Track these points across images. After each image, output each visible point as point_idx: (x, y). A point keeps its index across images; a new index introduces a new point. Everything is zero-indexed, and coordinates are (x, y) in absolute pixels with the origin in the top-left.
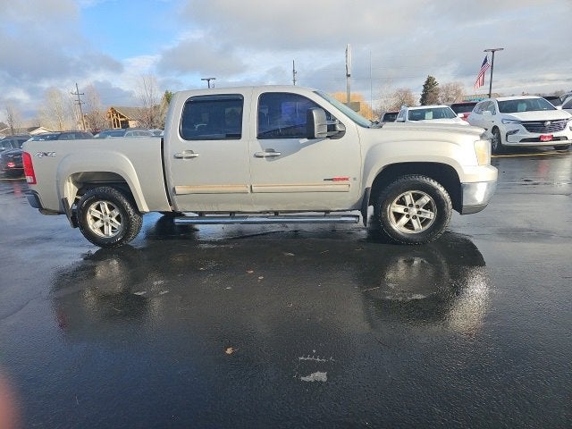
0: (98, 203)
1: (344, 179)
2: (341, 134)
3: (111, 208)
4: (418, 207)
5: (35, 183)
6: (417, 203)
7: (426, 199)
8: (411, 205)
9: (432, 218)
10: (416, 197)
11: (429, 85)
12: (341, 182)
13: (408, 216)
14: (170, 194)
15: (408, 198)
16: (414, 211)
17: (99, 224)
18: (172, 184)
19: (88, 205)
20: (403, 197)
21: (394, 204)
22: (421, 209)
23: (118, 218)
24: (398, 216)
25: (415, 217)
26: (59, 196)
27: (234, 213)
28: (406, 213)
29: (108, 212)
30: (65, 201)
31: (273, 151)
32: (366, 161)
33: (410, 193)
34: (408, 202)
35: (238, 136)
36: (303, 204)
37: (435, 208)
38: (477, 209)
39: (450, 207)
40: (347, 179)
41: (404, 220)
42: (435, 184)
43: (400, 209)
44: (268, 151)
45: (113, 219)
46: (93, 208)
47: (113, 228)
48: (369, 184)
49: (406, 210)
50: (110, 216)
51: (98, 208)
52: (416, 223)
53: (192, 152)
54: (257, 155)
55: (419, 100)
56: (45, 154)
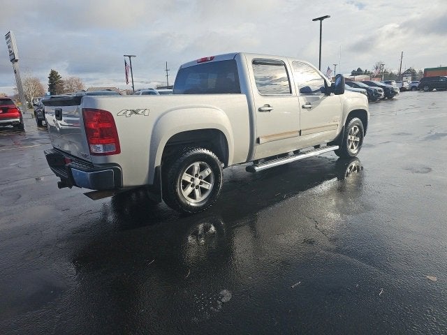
0: (191, 165)
7: (357, 130)
11: (54, 77)
16: (353, 138)
17: (189, 189)
21: (349, 135)
22: (356, 137)
24: (349, 142)
26: (151, 166)
28: (351, 140)
29: (200, 173)
37: (360, 135)
40: (337, 121)
41: (351, 144)
44: (307, 103)
45: (204, 180)
46: (185, 172)
48: (344, 124)
50: (201, 177)
51: (190, 172)
52: (354, 145)
53: (269, 106)
54: (303, 107)
55: (47, 90)
56: (135, 112)
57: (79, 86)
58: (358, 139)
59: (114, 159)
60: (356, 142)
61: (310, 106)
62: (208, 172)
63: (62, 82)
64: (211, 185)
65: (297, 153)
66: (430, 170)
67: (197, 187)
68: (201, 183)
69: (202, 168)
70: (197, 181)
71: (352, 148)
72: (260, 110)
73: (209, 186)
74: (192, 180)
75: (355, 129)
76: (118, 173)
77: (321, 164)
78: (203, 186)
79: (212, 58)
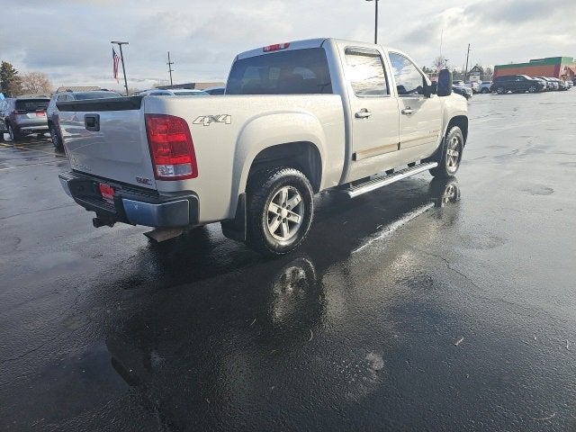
5: (195, 174)
11: (6, 72)
17: (276, 223)
26: (234, 193)
31: (409, 108)
45: (291, 212)
48: (444, 134)
49: (450, 152)
50: (289, 207)
53: (366, 111)
54: (403, 113)
56: (215, 119)
58: (457, 154)
59: (190, 185)
60: (454, 157)
61: (410, 111)
64: (300, 218)
65: (390, 173)
66: (551, 191)
67: (284, 220)
68: (289, 215)
69: (291, 195)
70: (285, 212)
71: (451, 165)
72: (357, 116)
73: (298, 219)
74: (279, 210)
75: (455, 140)
76: (194, 203)
77: (415, 187)
78: (291, 218)
79: (287, 45)
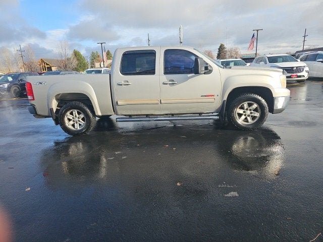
0: (71, 110)
1: (212, 96)
2: (210, 71)
3: (79, 113)
4: (250, 110)
5: (34, 99)
6: (250, 108)
7: (255, 106)
8: (247, 109)
9: (258, 116)
10: (250, 105)
11: (221, 48)
12: (210, 97)
13: (245, 115)
14: (114, 105)
15: (246, 106)
16: (248, 112)
17: (72, 122)
18: (115, 100)
19: (66, 112)
20: (243, 105)
21: (238, 109)
22: (252, 111)
23: (83, 119)
24: (240, 115)
25: (249, 116)
26: (48, 107)
27: (149, 115)
28: (244, 114)
29: (77, 116)
30: (51, 110)
31: (173, 81)
32: (224, 86)
33: (247, 103)
34: (246, 108)
35: (153, 73)
36: (188, 109)
37: (260, 110)
38: (280, 111)
39: (268, 110)
40: (213, 96)
41: (243, 117)
42: (260, 98)
43: (241, 111)
44: (170, 81)
45: (80, 120)
46: (68, 113)
47: (80, 125)
48: (225, 98)
49: (244, 112)
50: (79, 118)
51: (72, 114)
52: (249, 119)
53: (128, 82)
54: (164, 83)
55: (216, 57)
56: (41, 83)
57: (237, 53)
59: (33, 102)
61: (171, 82)
62: (82, 116)
63: (226, 51)
67: (76, 123)
72: (119, 84)
